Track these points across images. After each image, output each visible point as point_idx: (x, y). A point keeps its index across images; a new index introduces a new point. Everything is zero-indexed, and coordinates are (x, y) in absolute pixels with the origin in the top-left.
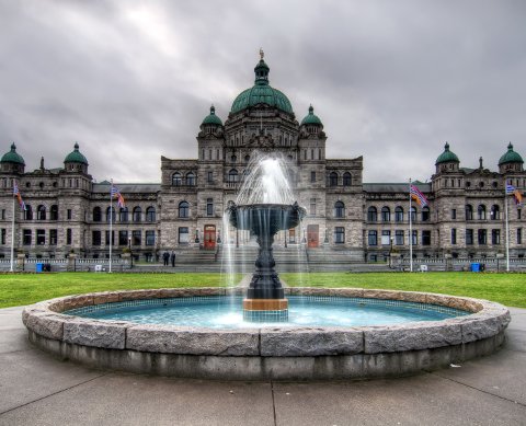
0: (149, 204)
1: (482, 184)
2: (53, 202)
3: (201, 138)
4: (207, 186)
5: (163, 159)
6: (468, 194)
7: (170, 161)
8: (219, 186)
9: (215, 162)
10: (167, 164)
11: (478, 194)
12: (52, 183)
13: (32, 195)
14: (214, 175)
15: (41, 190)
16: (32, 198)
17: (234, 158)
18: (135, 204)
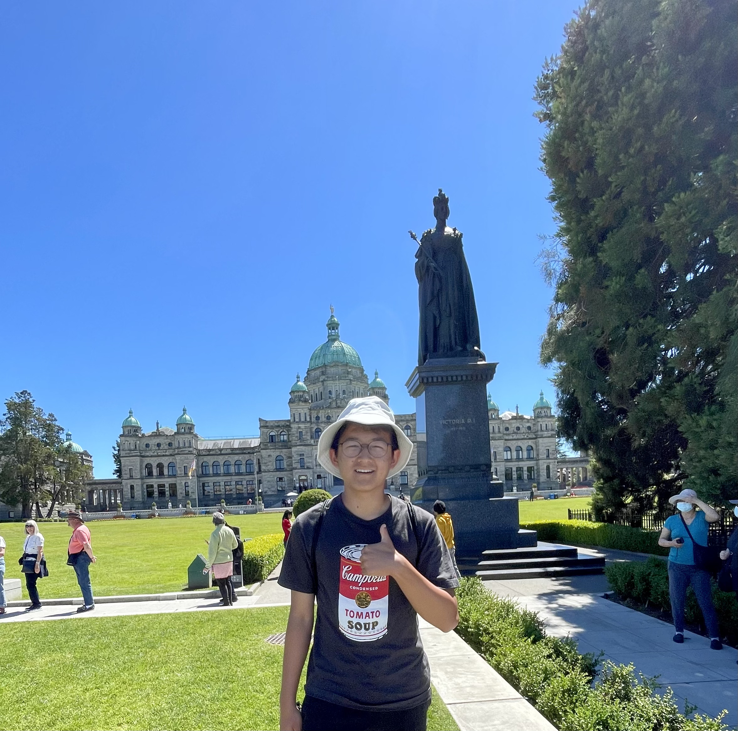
0: (248, 457)
1: (518, 428)
2: (170, 459)
3: (290, 402)
4: (299, 442)
5: (260, 420)
6: (507, 438)
7: (266, 422)
8: (309, 442)
9: (304, 422)
10: (264, 424)
11: (515, 437)
12: (167, 443)
13: (152, 454)
14: (304, 434)
15: (159, 450)
16: (151, 456)
17: (318, 418)
18: (236, 458)
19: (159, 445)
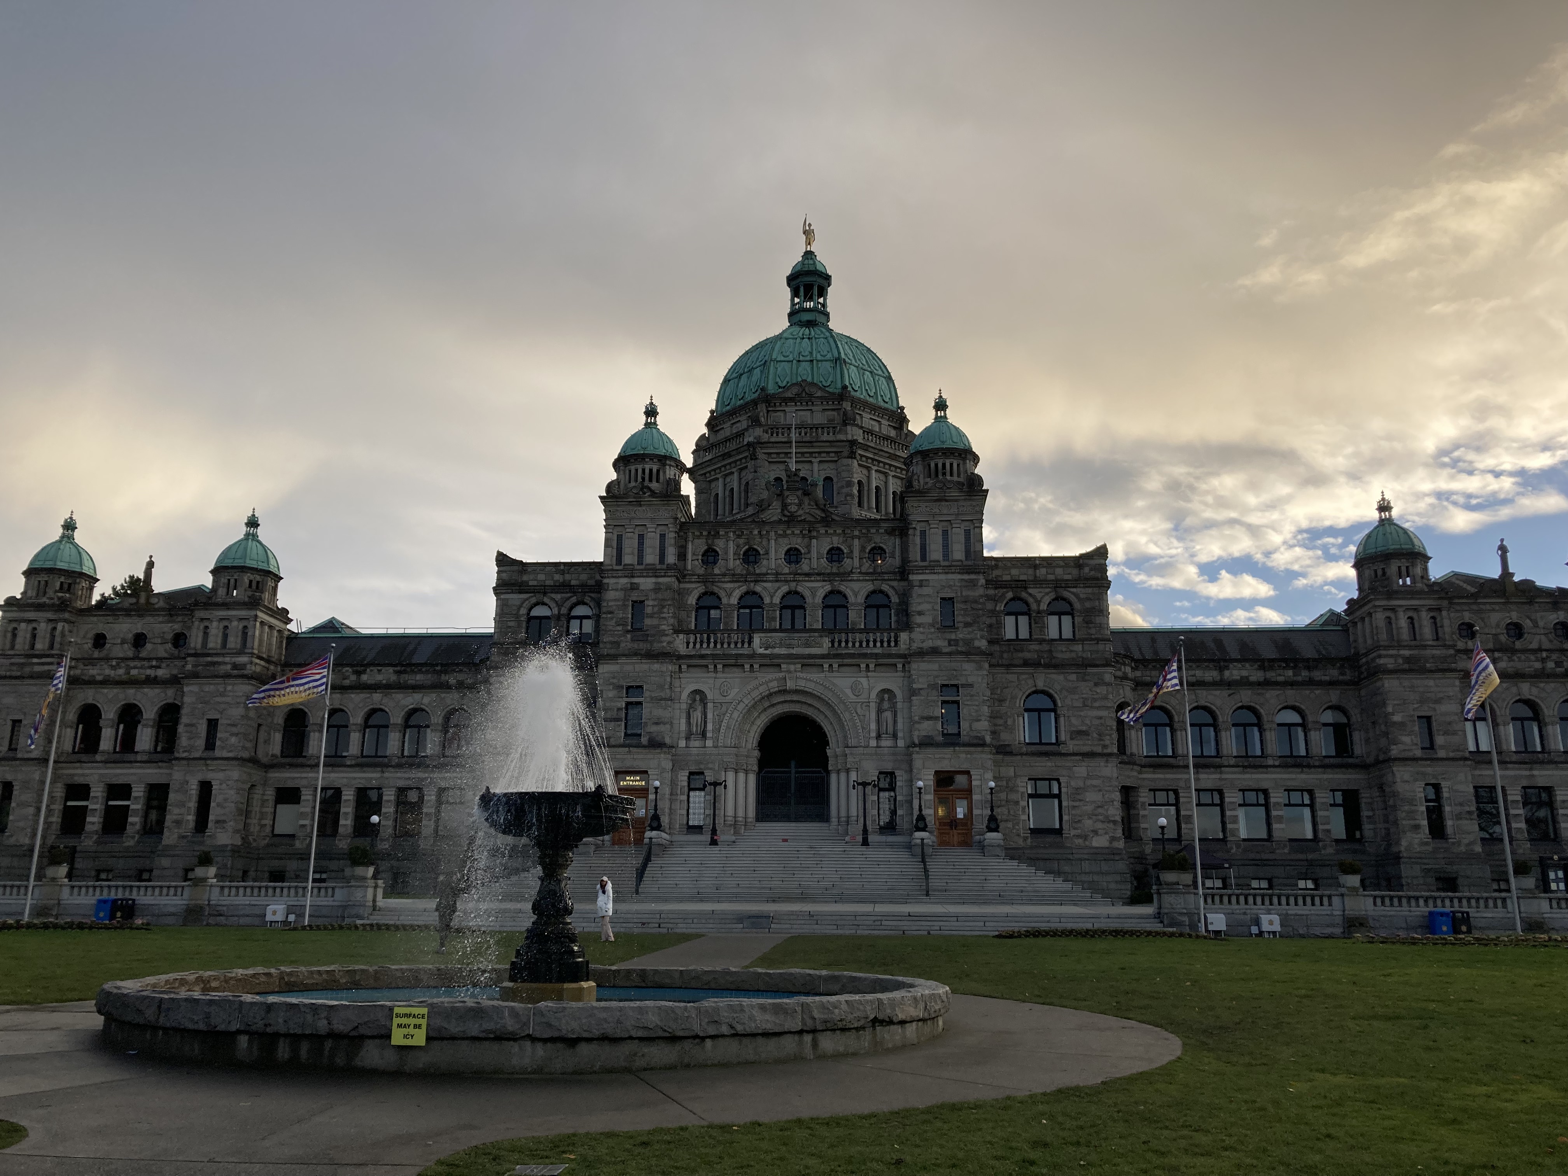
0: (452, 700)
1: (1516, 630)
2: (169, 695)
3: (613, 498)
4: (627, 643)
5: (502, 560)
7: (523, 567)
8: (662, 644)
9: (652, 571)
10: (514, 577)
11: (1503, 665)
12: (170, 636)
13: (107, 672)
14: (649, 610)
15: (136, 658)
16: (106, 682)
17: (710, 556)
18: (410, 700)
19: (139, 640)
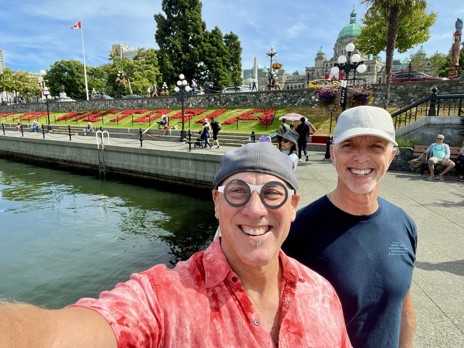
0: (303, 83)
3: (316, 59)
4: (317, 77)
5: (306, 67)
7: (308, 68)
8: (321, 77)
9: (320, 68)
10: (307, 70)
14: (319, 73)
17: (327, 65)
18: (299, 84)
